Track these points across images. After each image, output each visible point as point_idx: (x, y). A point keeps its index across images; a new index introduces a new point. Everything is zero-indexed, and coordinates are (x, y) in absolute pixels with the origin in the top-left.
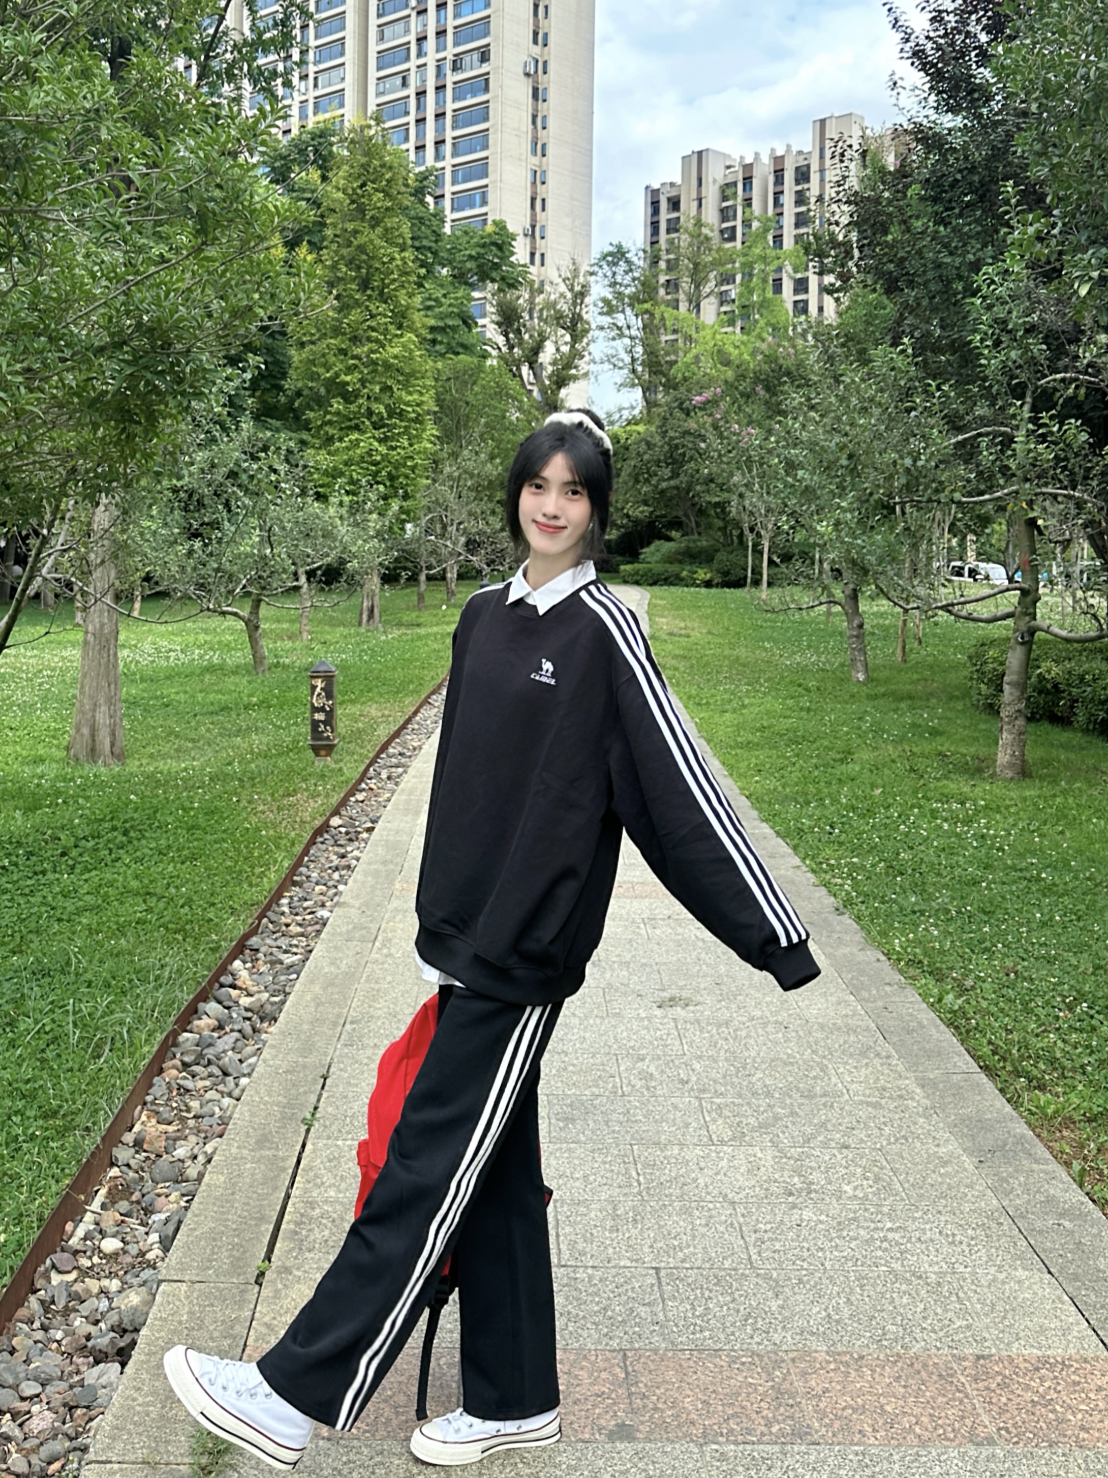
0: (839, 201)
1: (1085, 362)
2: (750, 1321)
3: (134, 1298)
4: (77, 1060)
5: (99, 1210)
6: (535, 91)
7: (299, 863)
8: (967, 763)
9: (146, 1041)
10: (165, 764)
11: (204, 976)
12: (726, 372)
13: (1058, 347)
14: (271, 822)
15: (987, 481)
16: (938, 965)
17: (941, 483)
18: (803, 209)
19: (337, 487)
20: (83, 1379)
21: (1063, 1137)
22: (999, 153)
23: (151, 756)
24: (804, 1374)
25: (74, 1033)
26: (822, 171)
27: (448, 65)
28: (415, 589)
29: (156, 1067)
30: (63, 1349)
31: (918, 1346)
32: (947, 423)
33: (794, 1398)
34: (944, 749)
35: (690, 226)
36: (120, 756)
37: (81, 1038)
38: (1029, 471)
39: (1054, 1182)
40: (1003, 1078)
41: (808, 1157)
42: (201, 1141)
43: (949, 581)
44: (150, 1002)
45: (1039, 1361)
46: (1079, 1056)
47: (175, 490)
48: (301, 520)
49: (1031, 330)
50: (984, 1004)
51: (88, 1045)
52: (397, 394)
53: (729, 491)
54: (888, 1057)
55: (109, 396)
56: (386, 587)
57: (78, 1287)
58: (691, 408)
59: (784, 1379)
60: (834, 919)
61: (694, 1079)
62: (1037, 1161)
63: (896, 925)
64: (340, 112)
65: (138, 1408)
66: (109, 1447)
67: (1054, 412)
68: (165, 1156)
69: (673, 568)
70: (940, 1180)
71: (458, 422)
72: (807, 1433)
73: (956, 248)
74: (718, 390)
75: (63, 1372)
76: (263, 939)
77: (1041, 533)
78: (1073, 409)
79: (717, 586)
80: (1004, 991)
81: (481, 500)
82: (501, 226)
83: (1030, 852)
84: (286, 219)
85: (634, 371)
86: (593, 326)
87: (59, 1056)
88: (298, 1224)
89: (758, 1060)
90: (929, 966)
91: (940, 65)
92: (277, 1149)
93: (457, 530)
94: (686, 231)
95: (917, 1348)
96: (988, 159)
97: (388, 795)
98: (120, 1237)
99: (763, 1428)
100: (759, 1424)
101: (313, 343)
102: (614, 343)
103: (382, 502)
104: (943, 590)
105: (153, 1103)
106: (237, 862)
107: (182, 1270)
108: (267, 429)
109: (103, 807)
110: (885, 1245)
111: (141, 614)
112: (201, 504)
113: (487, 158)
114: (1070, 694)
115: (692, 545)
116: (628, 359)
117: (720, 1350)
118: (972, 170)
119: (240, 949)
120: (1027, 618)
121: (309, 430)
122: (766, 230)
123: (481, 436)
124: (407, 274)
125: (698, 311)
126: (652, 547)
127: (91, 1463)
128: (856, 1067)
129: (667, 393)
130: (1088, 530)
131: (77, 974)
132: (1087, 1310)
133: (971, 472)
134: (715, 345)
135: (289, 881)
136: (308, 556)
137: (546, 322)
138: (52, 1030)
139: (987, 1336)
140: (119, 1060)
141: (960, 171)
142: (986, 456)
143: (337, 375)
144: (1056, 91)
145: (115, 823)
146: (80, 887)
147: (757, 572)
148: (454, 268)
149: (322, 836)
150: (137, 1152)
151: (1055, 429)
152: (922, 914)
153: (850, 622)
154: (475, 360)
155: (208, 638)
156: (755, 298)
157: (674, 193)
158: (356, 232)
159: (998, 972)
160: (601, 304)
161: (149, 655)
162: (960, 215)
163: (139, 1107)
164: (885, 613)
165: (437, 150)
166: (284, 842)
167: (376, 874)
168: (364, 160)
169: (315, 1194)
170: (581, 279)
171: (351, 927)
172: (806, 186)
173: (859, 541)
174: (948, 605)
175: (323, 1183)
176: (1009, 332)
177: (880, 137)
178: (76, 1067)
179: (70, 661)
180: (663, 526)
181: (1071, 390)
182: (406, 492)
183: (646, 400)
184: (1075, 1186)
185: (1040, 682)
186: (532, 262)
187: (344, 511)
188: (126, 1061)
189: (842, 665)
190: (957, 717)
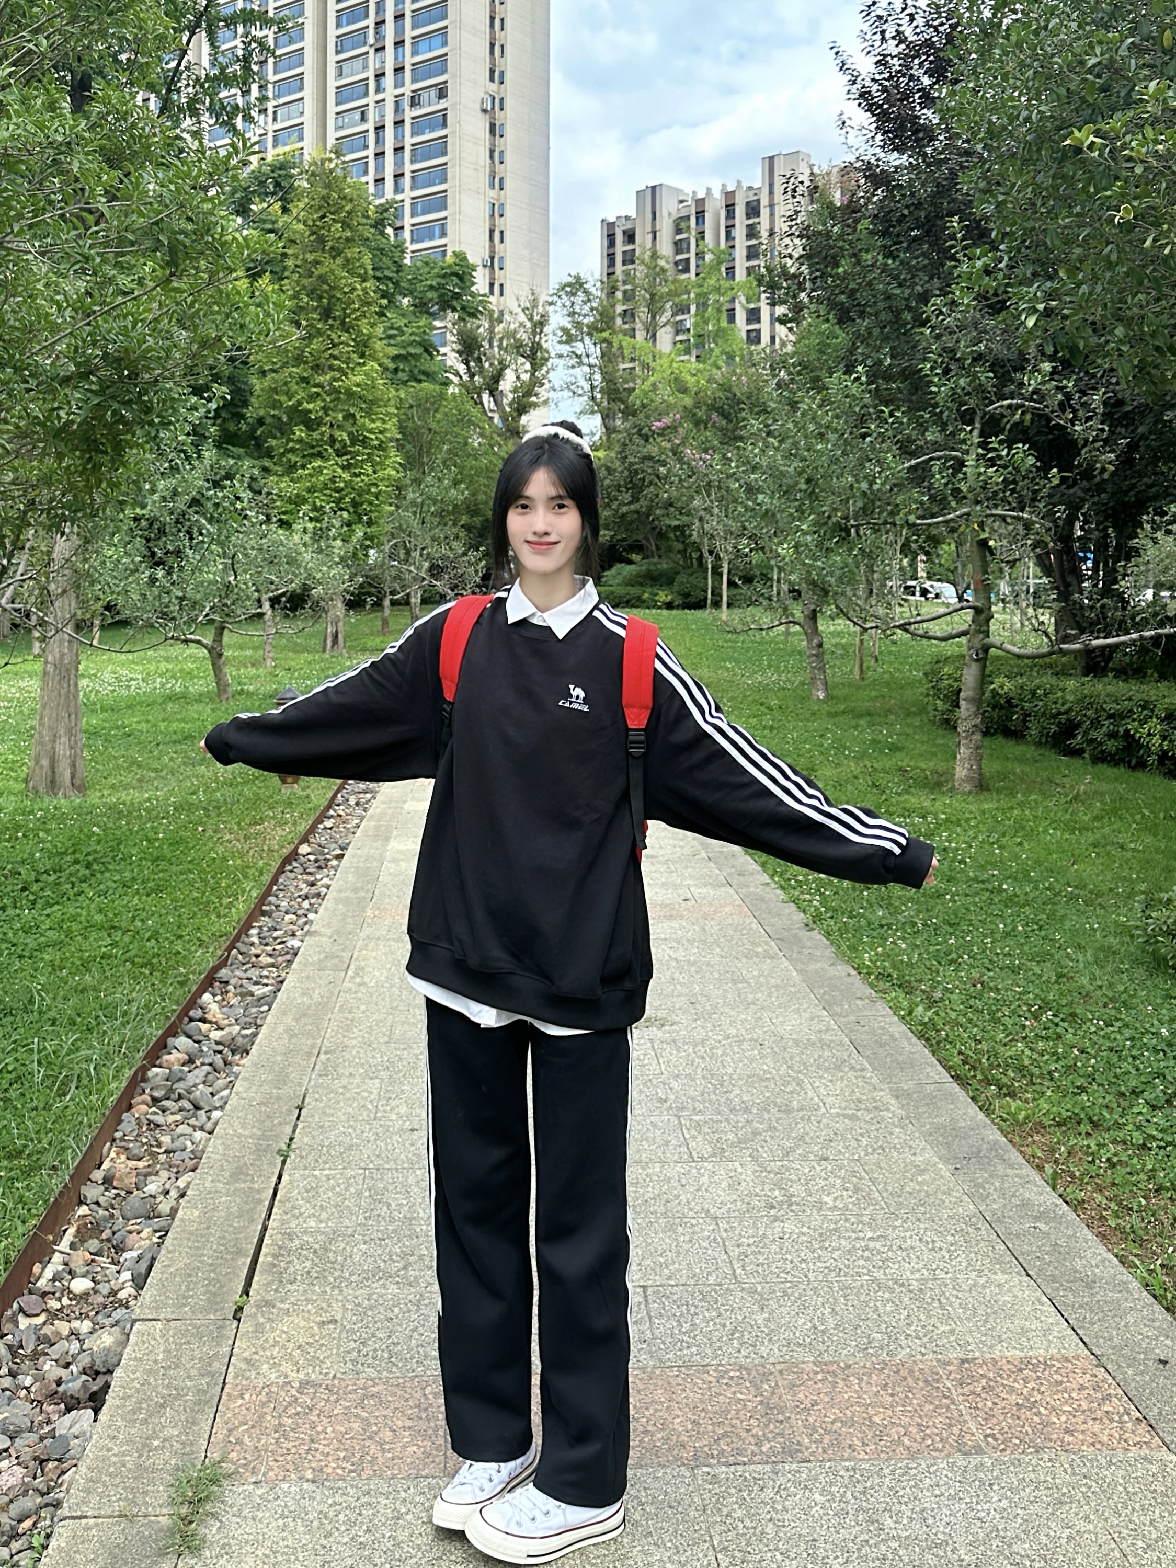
0: (792, 234)
1: (1031, 389)
2: (737, 1335)
3: (107, 1339)
4: (42, 1098)
5: (68, 1250)
6: (493, 127)
7: (268, 893)
8: (926, 778)
9: (114, 1077)
10: (128, 795)
11: (174, 1011)
12: (682, 399)
13: (1003, 376)
14: (238, 851)
15: (940, 502)
16: (907, 978)
17: (897, 505)
18: (754, 242)
19: (301, 514)
20: (54, 1429)
21: (1034, 1142)
22: (946, 188)
23: (113, 787)
24: (792, 1386)
25: (39, 1072)
26: (771, 206)
27: (406, 101)
28: (379, 614)
29: (125, 1104)
30: (32, 1396)
31: (904, 1352)
32: (899, 449)
33: (783, 1413)
34: (904, 764)
35: (647, 256)
36: (80, 787)
37: (47, 1076)
38: (979, 494)
39: (1028, 1186)
40: (974, 1087)
41: (787, 1170)
42: (173, 1176)
43: (906, 600)
44: (117, 1038)
45: (1022, 1362)
46: (1046, 1062)
47: (136, 519)
48: (265, 547)
49: (978, 358)
50: (953, 1015)
51: (54, 1083)
52: (360, 421)
53: (688, 514)
54: (862, 1070)
55: (75, 427)
56: (352, 612)
57: (47, 1330)
58: (650, 433)
59: (773, 1393)
60: (804, 934)
61: (673, 1097)
62: (1011, 1166)
63: (865, 939)
64: (299, 145)
65: (114, 1459)
66: (84, 1502)
67: (1002, 437)
68: (136, 1192)
69: (635, 591)
70: (917, 1188)
71: (421, 449)
72: (798, 1451)
73: (904, 279)
74: (678, 416)
75: (32, 1422)
76: (232, 971)
77: (992, 554)
78: (1019, 434)
79: (678, 607)
80: (972, 1002)
81: (445, 525)
82: (461, 257)
83: (990, 863)
84: (255, 251)
85: (593, 398)
86: (553, 355)
87: (23, 1095)
88: (275, 1256)
89: (735, 1077)
90: (898, 979)
91: (885, 106)
92: (252, 1181)
93: (421, 555)
94: (643, 262)
95: (902, 1354)
96: (933, 196)
97: (357, 821)
98: (90, 1277)
99: (753, 1447)
100: (750, 1443)
101: (274, 371)
102: (572, 371)
103: (345, 528)
104: (898, 609)
105: (122, 1139)
106: (204, 893)
107: (157, 1308)
108: (229, 456)
109: (65, 841)
110: (867, 1254)
111: (100, 643)
112: (162, 532)
113: (446, 191)
114: (1022, 709)
115: (652, 568)
116: (587, 387)
117: (707, 1365)
118: (919, 206)
119: (210, 982)
120: (981, 636)
121: (272, 457)
122: (720, 263)
123: (444, 462)
124: (369, 304)
125: (655, 340)
126: (613, 571)
127: (65, 1519)
128: (831, 1081)
129: (625, 419)
130: (1037, 550)
131: (40, 1012)
132: (1066, 1310)
133: (923, 494)
134: (672, 373)
135: (258, 911)
136: (272, 583)
137: (506, 350)
138: (15, 1069)
139: (970, 1340)
140: (86, 1098)
141: (907, 207)
142: (938, 480)
143: (299, 403)
144: (1000, 132)
145: (77, 856)
146: (42, 922)
147: (717, 593)
148: (415, 298)
149: (290, 864)
150: (106, 1189)
151: (1004, 453)
152: (891, 928)
153: (809, 641)
154: (438, 388)
155: (170, 666)
156: (710, 328)
157: (629, 226)
158: (317, 263)
159: (965, 983)
160: (560, 333)
161: (110, 685)
162: (907, 249)
163: (108, 1144)
164: (842, 632)
165: (396, 182)
166: (252, 871)
167: (346, 902)
168: (324, 192)
169: (293, 1225)
170: (541, 309)
171: (322, 956)
172: (756, 220)
173: (819, 563)
174: (906, 624)
175: (301, 1214)
176: (958, 360)
177: (828, 174)
178: (41, 1105)
179: (28, 692)
180: (624, 550)
181: (1017, 416)
182: (370, 518)
183: (606, 427)
184: (1049, 1189)
185: (994, 697)
186: (492, 292)
187: (307, 538)
188: (93, 1098)
189: (802, 684)
190: (915, 733)
